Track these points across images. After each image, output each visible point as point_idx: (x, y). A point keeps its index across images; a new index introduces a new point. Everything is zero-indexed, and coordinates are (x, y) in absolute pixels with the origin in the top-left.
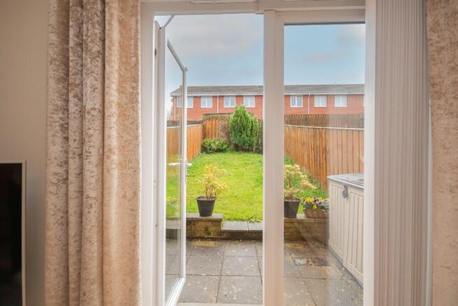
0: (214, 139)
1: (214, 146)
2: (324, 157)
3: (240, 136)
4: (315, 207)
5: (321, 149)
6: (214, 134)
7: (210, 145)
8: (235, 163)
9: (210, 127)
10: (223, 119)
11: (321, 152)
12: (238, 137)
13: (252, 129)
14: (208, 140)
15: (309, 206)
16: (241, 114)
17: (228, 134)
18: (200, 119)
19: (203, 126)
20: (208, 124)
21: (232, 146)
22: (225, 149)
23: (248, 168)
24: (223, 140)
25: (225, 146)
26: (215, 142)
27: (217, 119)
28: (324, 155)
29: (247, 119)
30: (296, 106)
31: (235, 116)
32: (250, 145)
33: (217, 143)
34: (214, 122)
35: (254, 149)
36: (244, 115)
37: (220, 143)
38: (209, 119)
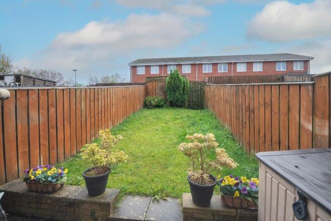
0: (154, 97)
1: (153, 103)
2: (247, 116)
3: (174, 94)
4: (237, 194)
5: (244, 107)
6: (154, 92)
7: (150, 102)
8: (167, 118)
9: (151, 88)
10: (161, 81)
11: (244, 110)
12: (172, 95)
13: (184, 89)
14: (149, 98)
15: (227, 192)
16: (175, 76)
17: (165, 93)
18: (144, 82)
19: (146, 87)
20: (150, 85)
21: (168, 103)
22: (162, 105)
23: (176, 122)
24: (160, 98)
25: (162, 103)
26: (154, 100)
27: (156, 81)
28: (248, 114)
29: (180, 80)
30: (223, 72)
31: (170, 78)
32: (182, 102)
33: (156, 100)
34: (154, 84)
35: (186, 105)
36: (178, 77)
37: (158, 100)
38: (151, 81)
